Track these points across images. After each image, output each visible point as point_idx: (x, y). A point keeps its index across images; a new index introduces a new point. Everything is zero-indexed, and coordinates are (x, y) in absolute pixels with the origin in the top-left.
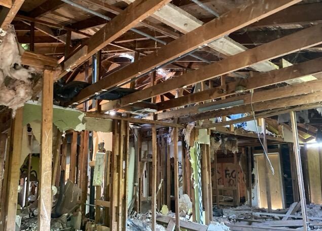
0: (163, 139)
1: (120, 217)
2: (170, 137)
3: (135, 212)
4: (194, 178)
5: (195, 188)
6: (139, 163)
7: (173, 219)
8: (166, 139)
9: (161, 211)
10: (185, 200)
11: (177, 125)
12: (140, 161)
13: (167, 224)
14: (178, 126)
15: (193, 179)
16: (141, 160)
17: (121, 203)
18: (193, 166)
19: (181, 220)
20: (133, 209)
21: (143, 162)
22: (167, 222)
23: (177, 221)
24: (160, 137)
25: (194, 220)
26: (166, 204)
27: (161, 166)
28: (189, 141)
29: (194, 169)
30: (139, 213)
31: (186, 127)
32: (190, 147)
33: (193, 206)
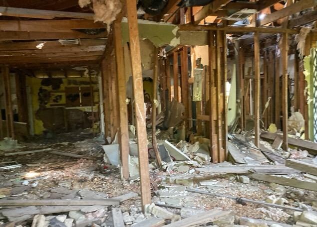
0: (270, 52)
1: (220, 130)
2: (278, 48)
3: (240, 130)
4: (309, 93)
5: (309, 103)
6: (242, 80)
7: (280, 136)
8: (274, 52)
9: (268, 130)
10: (296, 118)
11: (287, 30)
12: (243, 78)
13: (273, 141)
14: (289, 31)
15: (307, 93)
16: (245, 77)
17: (220, 117)
18: (308, 80)
19: (290, 138)
20: (238, 127)
21: (248, 80)
22: (273, 139)
23: (284, 138)
24: (268, 51)
25: (307, 138)
26: (274, 123)
27: (269, 83)
28: (303, 49)
29: (309, 82)
30: (244, 130)
31: (299, 32)
32: (304, 56)
33: (306, 124)
